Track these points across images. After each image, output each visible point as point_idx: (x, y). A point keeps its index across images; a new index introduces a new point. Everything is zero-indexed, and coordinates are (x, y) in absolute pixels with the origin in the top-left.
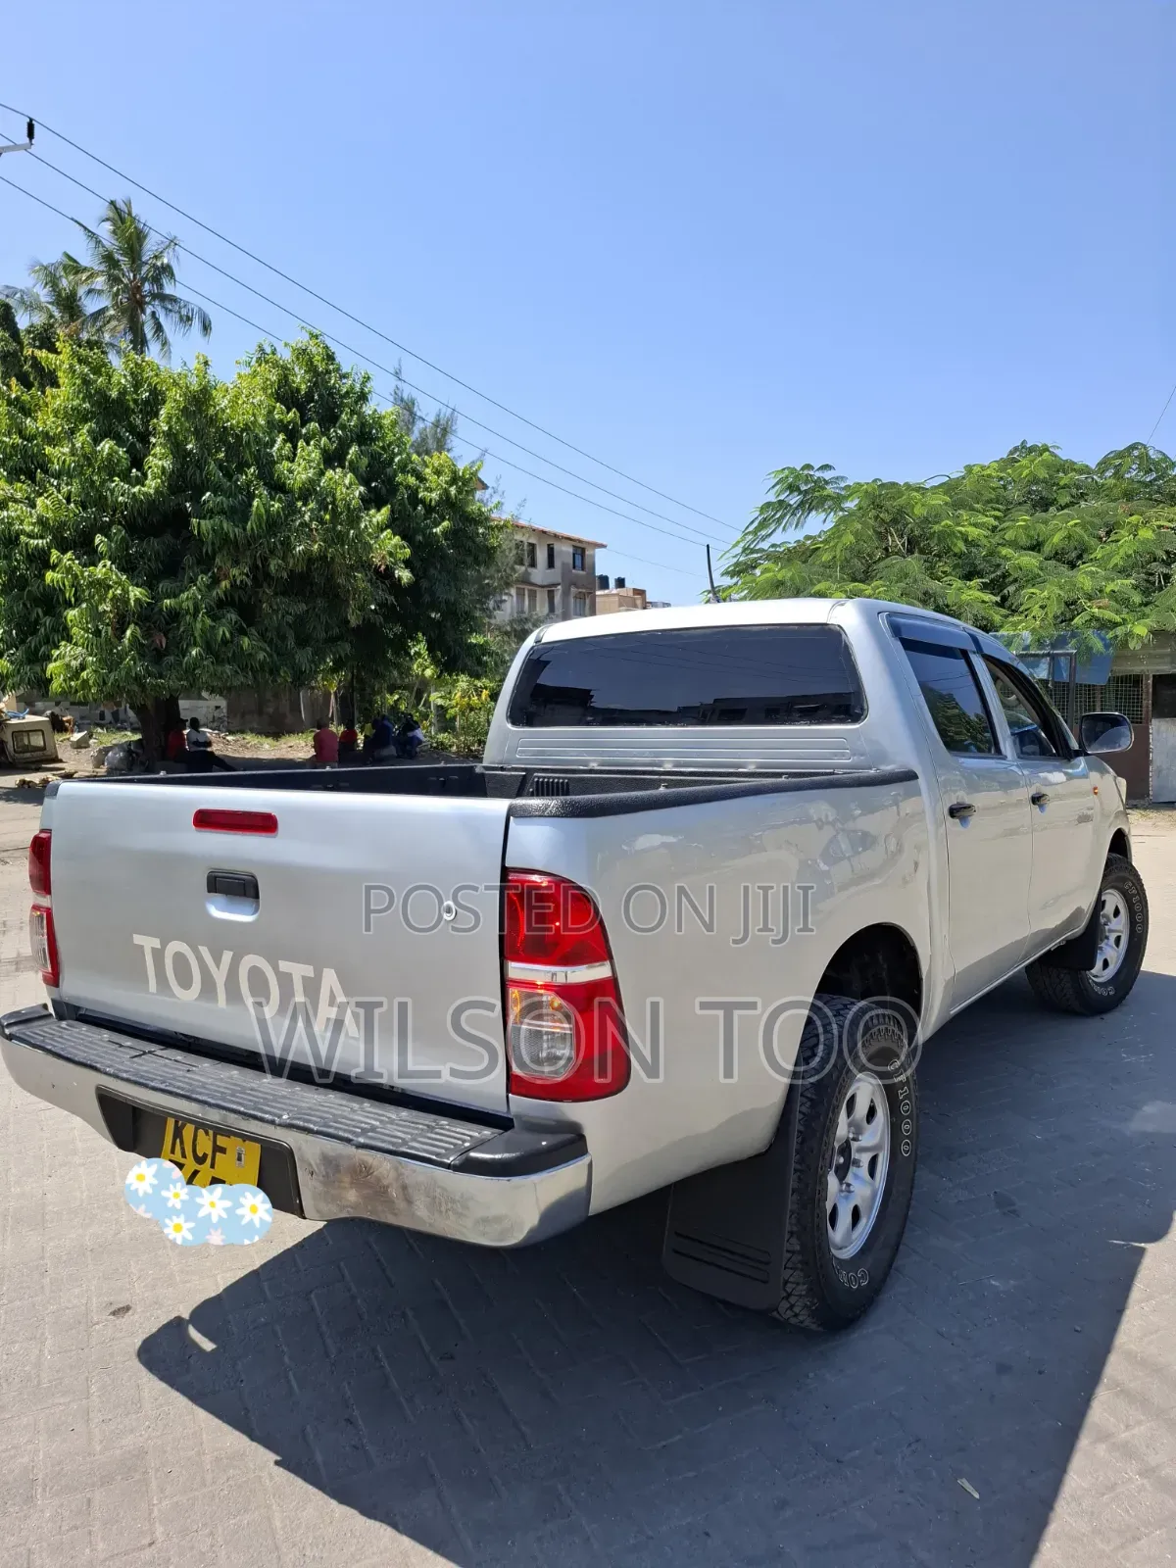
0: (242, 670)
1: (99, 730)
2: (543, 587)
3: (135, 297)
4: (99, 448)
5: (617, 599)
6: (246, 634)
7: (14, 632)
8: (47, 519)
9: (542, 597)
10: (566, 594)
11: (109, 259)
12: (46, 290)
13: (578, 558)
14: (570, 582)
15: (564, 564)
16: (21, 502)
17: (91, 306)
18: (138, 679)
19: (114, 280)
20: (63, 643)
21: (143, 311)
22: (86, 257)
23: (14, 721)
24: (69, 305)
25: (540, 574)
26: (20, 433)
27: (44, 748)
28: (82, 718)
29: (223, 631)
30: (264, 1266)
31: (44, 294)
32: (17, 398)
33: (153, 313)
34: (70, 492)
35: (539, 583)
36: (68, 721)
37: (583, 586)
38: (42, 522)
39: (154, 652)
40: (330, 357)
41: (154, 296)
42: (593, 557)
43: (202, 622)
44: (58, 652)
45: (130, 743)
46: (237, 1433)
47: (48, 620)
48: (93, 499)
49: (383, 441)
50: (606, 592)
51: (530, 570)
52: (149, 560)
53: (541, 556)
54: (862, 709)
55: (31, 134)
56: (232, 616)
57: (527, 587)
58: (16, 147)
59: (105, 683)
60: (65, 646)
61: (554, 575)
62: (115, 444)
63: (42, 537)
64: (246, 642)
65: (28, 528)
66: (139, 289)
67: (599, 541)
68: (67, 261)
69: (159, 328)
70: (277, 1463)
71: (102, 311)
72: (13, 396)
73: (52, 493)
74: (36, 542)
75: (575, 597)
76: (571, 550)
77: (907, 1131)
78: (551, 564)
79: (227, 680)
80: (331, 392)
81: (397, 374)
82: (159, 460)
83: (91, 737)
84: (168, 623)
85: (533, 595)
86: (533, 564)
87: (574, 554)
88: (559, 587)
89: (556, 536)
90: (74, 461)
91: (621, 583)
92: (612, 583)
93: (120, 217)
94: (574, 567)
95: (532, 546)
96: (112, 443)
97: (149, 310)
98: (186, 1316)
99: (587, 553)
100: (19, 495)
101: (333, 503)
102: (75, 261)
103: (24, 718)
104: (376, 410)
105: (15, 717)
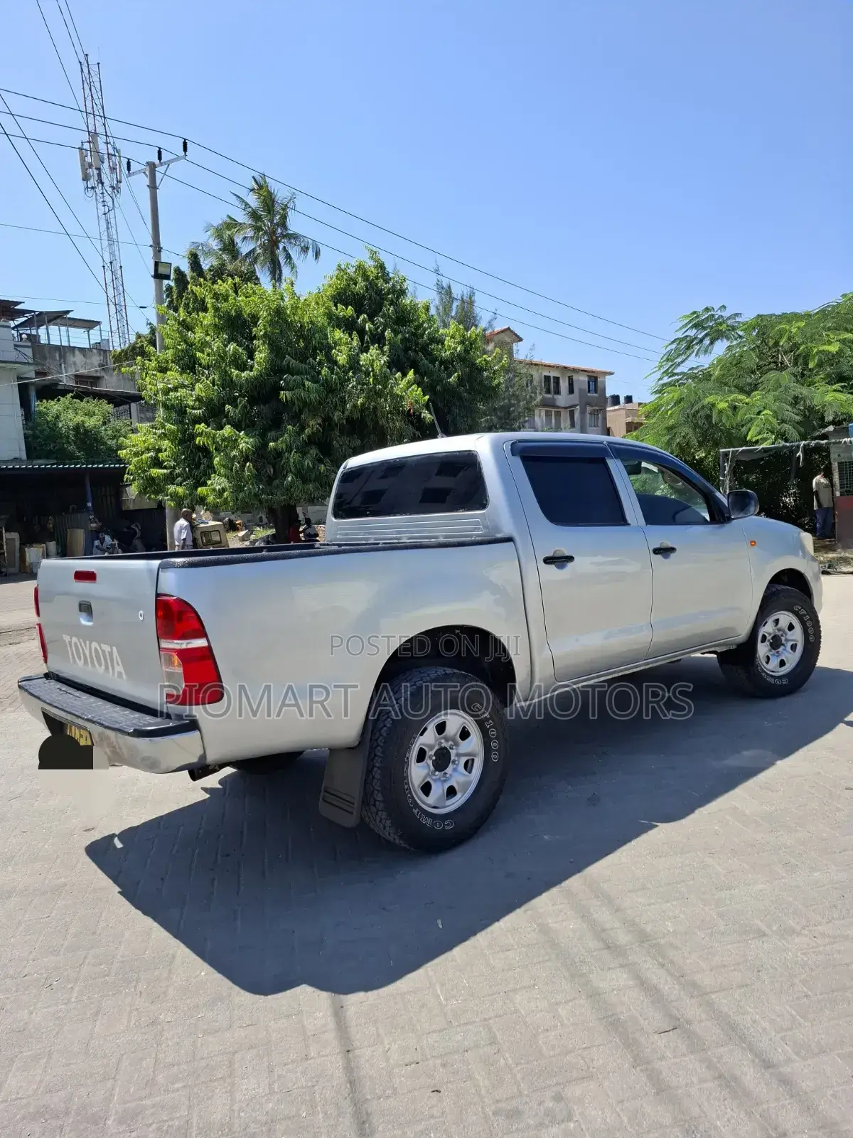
0: (322, 487)
1: (258, 529)
2: (566, 408)
3: (272, 238)
4: (227, 349)
5: (624, 412)
6: (323, 463)
7: (187, 469)
8: (202, 397)
9: (565, 416)
10: (583, 412)
11: (254, 215)
12: (216, 241)
13: (592, 385)
14: (585, 403)
15: (580, 390)
16: (188, 387)
17: (245, 248)
18: (256, 495)
19: (258, 229)
20: (213, 475)
21: (278, 248)
22: (241, 217)
23: (202, 525)
24: (230, 248)
25: (563, 399)
26: (186, 342)
27: (220, 542)
28: (249, 521)
29: (308, 462)
30: (166, 815)
31: (215, 245)
32: (184, 321)
33: (284, 248)
34: (214, 379)
35: (563, 406)
36: (239, 524)
37: (596, 405)
38: (199, 399)
39: (268, 478)
40: (381, 267)
41: (284, 236)
42: (604, 383)
43: (293, 457)
44: (210, 482)
45: (268, 536)
46: (110, 880)
47: (205, 461)
48: (227, 383)
49: (418, 321)
50: (616, 407)
51: (556, 396)
52: (262, 418)
53: (564, 385)
54: (487, 501)
55: (185, 149)
56: (314, 451)
57: (553, 410)
58: (178, 158)
59: (237, 500)
60: (214, 477)
61: (574, 399)
62: (237, 345)
63: (199, 409)
64: (322, 468)
65: (192, 403)
66: (274, 232)
67: (608, 371)
68: (229, 221)
69: (288, 257)
70: (119, 892)
71: (253, 251)
72: (181, 319)
73: (204, 381)
74: (196, 411)
75: (590, 414)
76: (586, 379)
77: (495, 747)
78: (571, 391)
79: (311, 494)
80: (379, 292)
81: (437, 271)
82: (262, 355)
83: (252, 533)
84: (275, 459)
85: (558, 414)
86: (557, 392)
87: (589, 382)
88: (578, 407)
89: (574, 370)
90: (214, 360)
91: (629, 399)
92: (622, 400)
93: (261, 188)
94: (589, 391)
95: (557, 380)
96: (235, 345)
97: (281, 245)
98: (117, 833)
99: (599, 380)
100: (186, 383)
101: (373, 370)
102: (235, 221)
103: (208, 523)
104: (412, 301)
105: (202, 523)
